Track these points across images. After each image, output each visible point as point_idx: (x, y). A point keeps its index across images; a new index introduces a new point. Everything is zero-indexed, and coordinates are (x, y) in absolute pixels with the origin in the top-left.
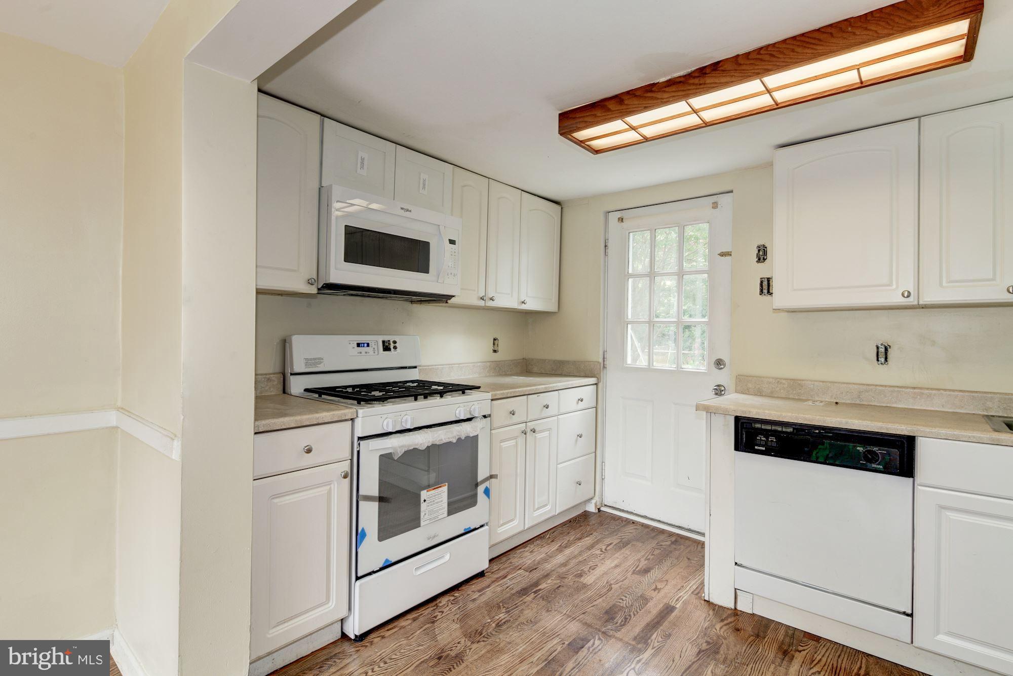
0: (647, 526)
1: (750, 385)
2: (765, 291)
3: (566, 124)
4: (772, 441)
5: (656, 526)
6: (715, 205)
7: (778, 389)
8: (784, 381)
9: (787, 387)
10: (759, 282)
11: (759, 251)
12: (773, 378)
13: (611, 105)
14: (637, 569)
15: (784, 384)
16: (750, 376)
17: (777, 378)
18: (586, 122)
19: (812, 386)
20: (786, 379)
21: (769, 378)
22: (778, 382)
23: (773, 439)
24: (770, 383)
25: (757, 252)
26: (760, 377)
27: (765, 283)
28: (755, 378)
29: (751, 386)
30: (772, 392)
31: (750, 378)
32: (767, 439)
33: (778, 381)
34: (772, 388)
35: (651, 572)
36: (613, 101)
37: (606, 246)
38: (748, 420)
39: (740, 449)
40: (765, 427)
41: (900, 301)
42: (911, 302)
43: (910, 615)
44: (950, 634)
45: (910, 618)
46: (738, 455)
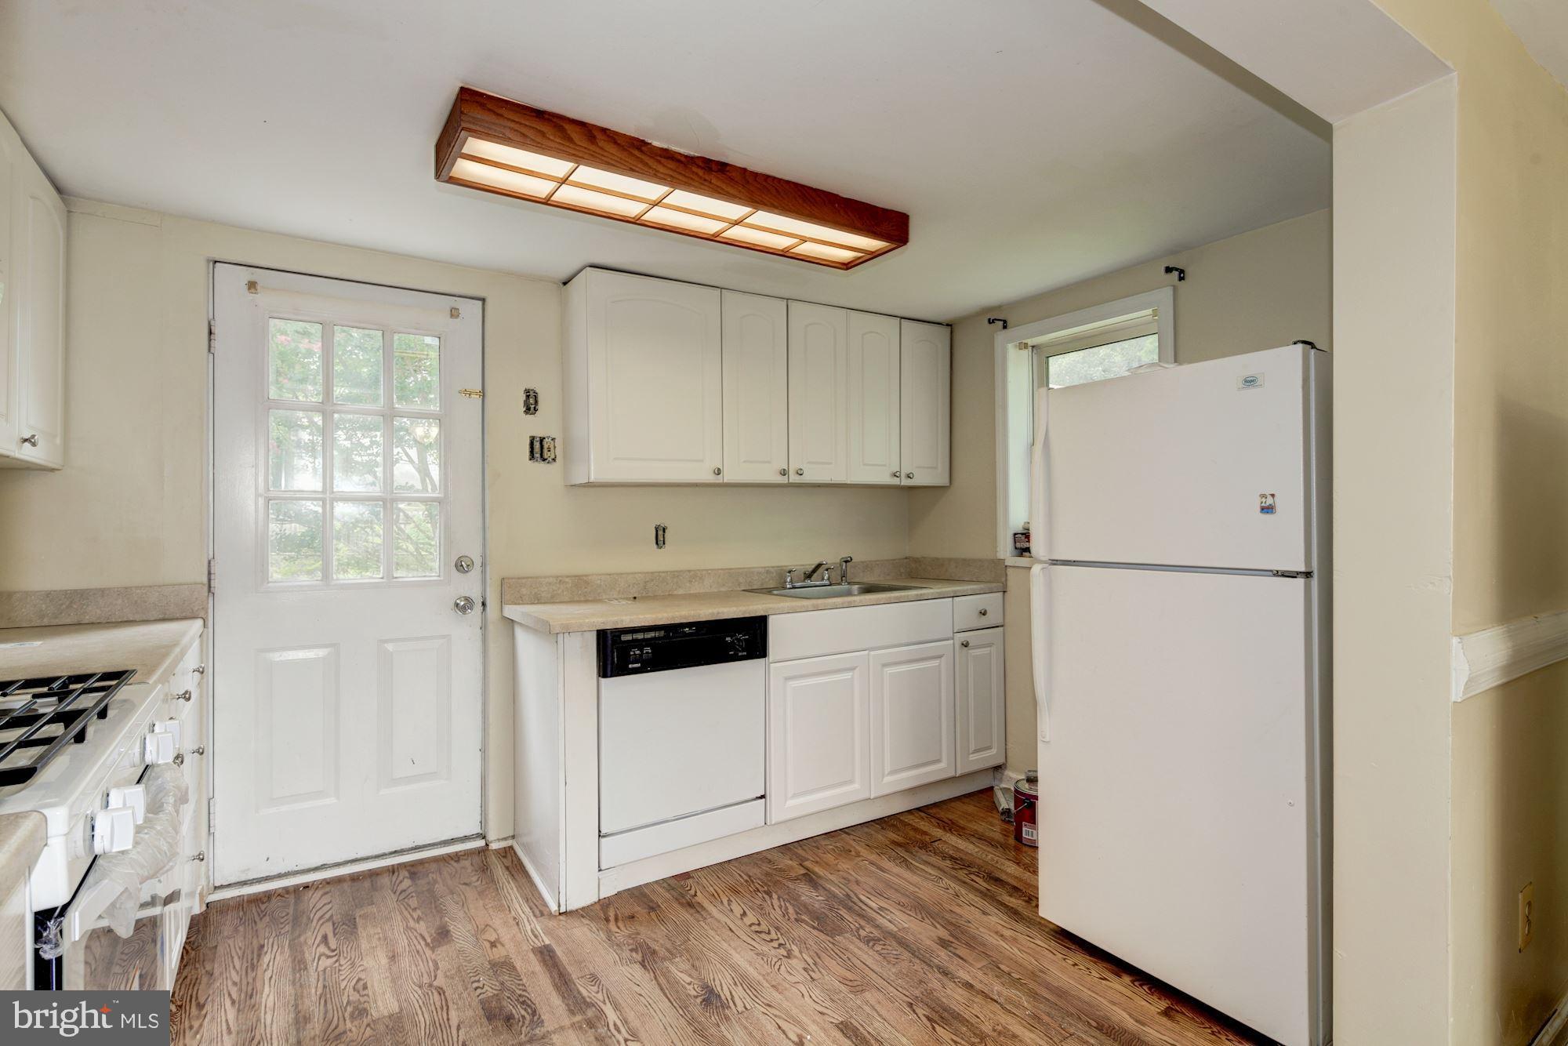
0: (339, 880)
1: (524, 591)
2: (537, 455)
3: (479, 117)
4: (647, 653)
5: (351, 872)
6: (454, 313)
7: (560, 590)
8: (567, 580)
9: (571, 587)
10: (528, 442)
11: (528, 397)
12: (552, 577)
13: (574, 132)
14: (429, 940)
15: (567, 583)
16: (524, 578)
17: (558, 577)
18: (524, 135)
19: (599, 581)
20: (568, 577)
21: (549, 577)
22: (560, 581)
23: (648, 650)
24: (550, 584)
25: (524, 398)
26: (537, 578)
27: (537, 445)
28: (530, 580)
29: (524, 593)
30: (552, 597)
31: (524, 581)
32: (642, 651)
33: (560, 579)
34: (554, 591)
35: (452, 930)
36: (577, 128)
37: (210, 333)
38: (619, 632)
39: (609, 673)
40: (640, 636)
41: (711, 478)
42: (719, 480)
43: (763, 797)
44: (795, 796)
45: (764, 800)
46: (607, 683)
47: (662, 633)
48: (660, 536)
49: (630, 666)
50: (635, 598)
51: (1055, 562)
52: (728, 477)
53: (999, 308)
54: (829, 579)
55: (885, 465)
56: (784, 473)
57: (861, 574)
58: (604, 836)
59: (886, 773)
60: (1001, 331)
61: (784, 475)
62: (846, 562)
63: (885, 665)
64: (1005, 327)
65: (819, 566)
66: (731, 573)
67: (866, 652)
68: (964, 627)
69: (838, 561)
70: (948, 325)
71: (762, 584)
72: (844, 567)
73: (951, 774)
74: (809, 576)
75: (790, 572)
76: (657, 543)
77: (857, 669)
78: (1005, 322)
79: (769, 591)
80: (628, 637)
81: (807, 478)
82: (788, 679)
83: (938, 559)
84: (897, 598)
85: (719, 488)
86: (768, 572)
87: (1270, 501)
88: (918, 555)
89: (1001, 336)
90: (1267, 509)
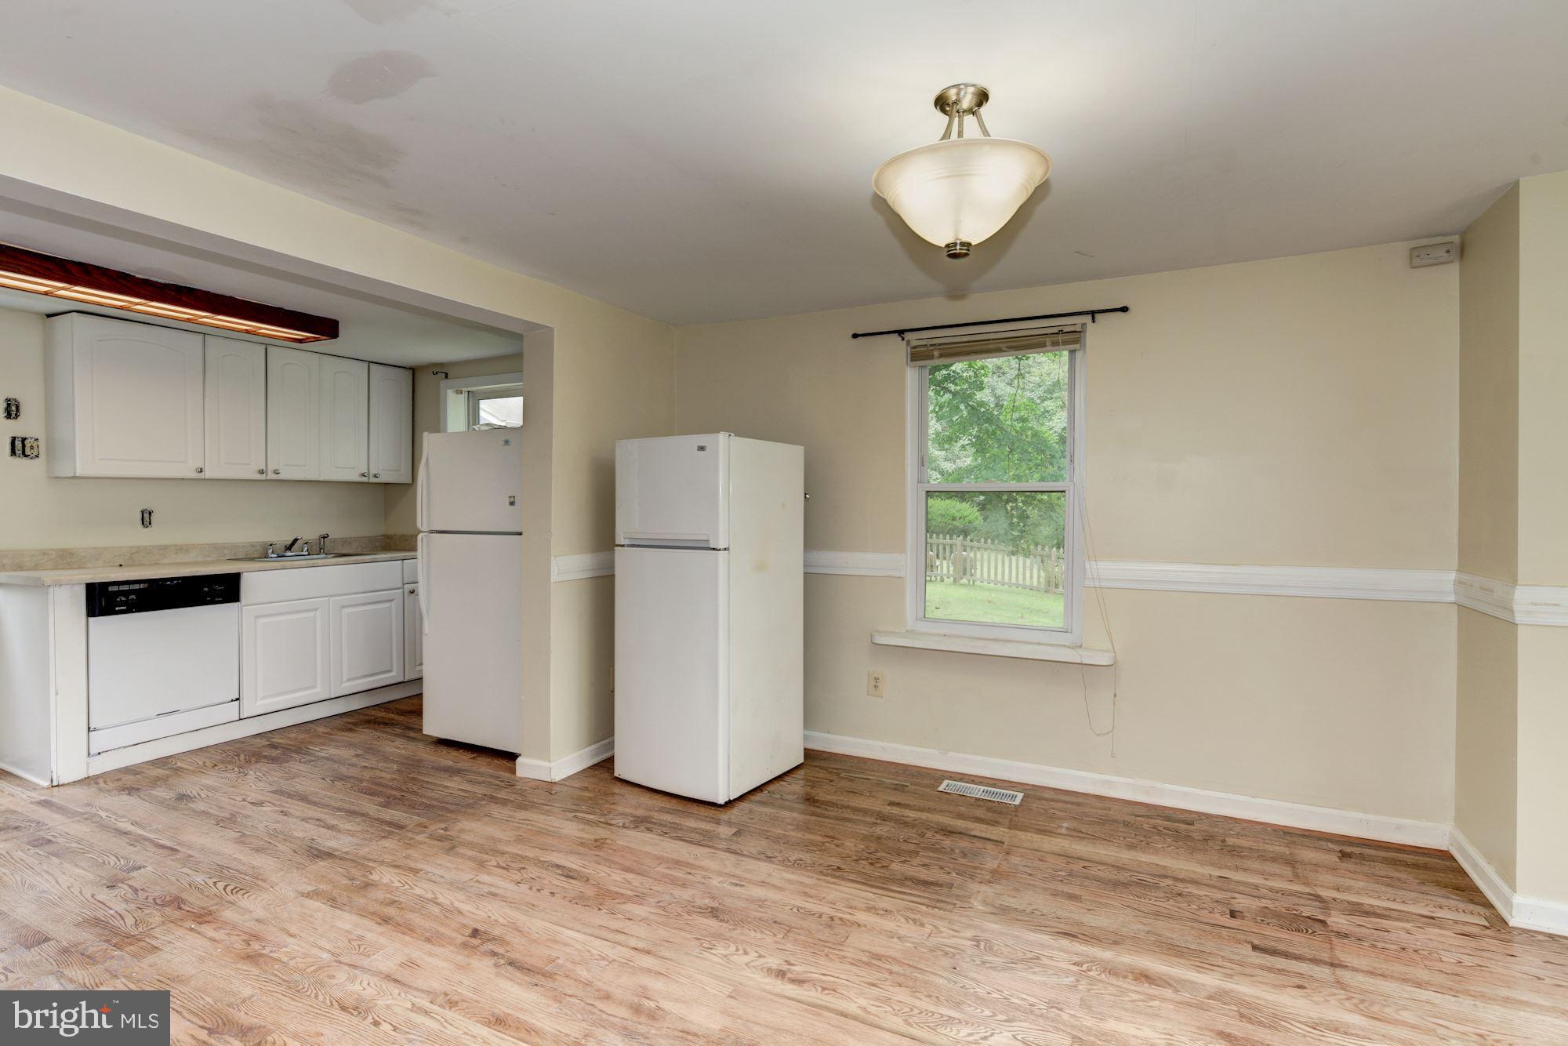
2: (18, 452)
4: (133, 599)
7: (44, 561)
8: (51, 552)
9: (55, 558)
10: (8, 441)
11: (10, 406)
15: (51, 554)
17: (41, 550)
19: (84, 553)
21: (32, 550)
22: (44, 553)
23: (133, 597)
25: (6, 406)
27: (18, 444)
32: (128, 598)
38: (104, 586)
39: (97, 613)
40: (123, 588)
41: (195, 475)
42: (201, 476)
43: (238, 699)
44: (264, 698)
45: (237, 702)
46: (96, 622)
47: (146, 585)
48: (146, 518)
49: (117, 609)
50: (121, 565)
51: (432, 532)
52: (208, 474)
53: (442, 365)
54: (308, 550)
55: (354, 468)
56: (261, 472)
57: (341, 547)
58: (95, 729)
59: (344, 680)
60: (442, 380)
61: (263, 473)
62: (324, 538)
63: (344, 607)
64: (446, 377)
65: (296, 540)
66: (217, 547)
67: (327, 598)
68: (409, 581)
69: (318, 538)
70: (410, 369)
71: (247, 554)
72: (322, 543)
73: (401, 679)
74: (289, 548)
75: (271, 545)
76: (143, 523)
77: (320, 610)
78: (446, 374)
79: (252, 559)
80: (115, 588)
81: (281, 476)
82: (257, 617)
83: (404, 535)
84: (355, 561)
85: (200, 481)
86: (253, 546)
87: (512, 500)
88: (390, 532)
89: (443, 383)
90: (512, 503)
